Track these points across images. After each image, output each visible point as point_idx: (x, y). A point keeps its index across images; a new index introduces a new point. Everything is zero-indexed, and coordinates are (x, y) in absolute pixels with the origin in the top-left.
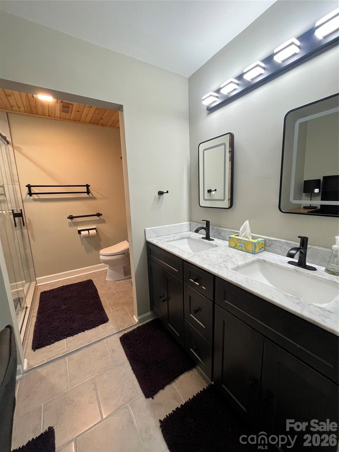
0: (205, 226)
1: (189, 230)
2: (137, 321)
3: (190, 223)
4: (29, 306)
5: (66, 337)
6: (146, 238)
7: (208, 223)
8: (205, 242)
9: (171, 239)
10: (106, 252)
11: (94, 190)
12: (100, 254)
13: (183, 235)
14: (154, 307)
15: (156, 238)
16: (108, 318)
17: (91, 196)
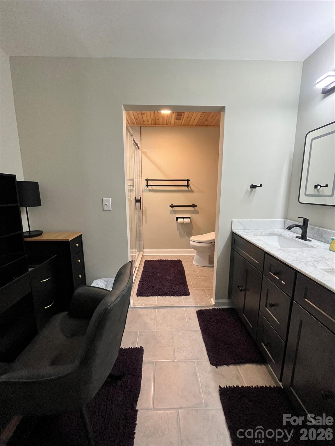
0: (302, 224)
1: (283, 228)
2: (214, 303)
3: (285, 220)
4: (137, 267)
5: (158, 295)
6: (232, 229)
7: (306, 221)
8: (298, 241)
9: (258, 233)
10: (196, 239)
11: (193, 185)
12: (191, 240)
13: (274, 232)
14: (232, 296)
15: (243, 230)
16: (189, 292)
17: (190, 189)
